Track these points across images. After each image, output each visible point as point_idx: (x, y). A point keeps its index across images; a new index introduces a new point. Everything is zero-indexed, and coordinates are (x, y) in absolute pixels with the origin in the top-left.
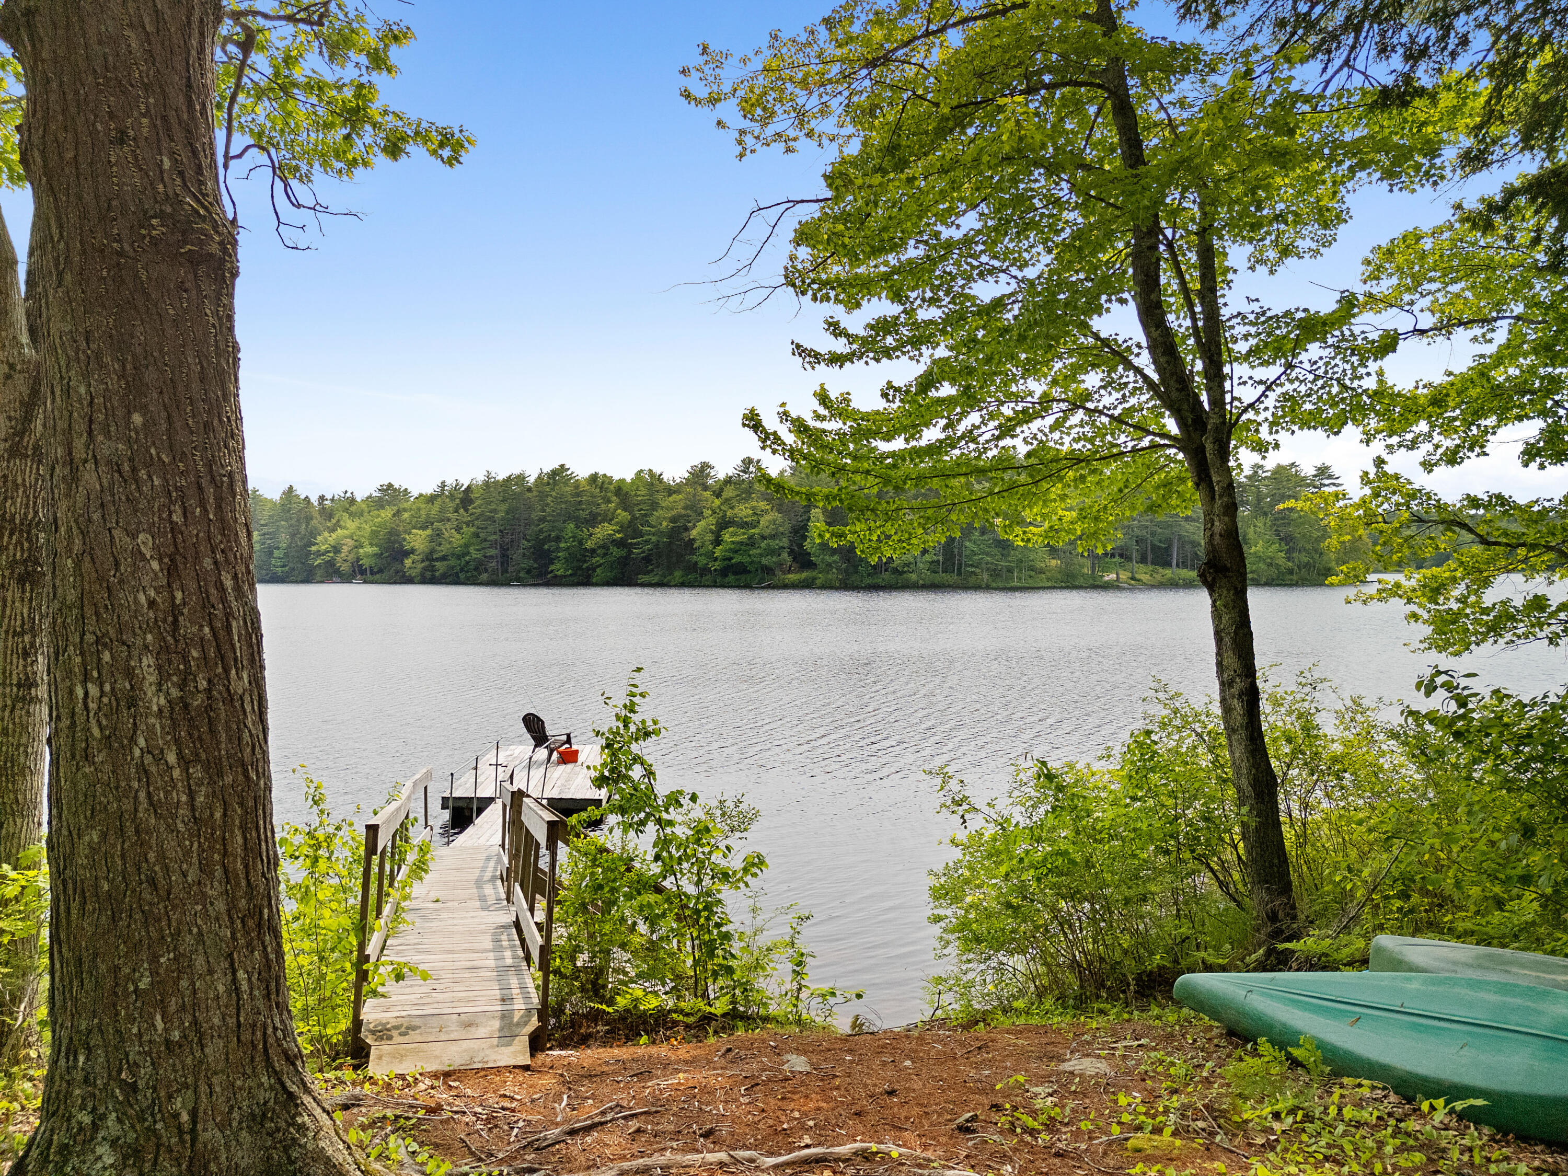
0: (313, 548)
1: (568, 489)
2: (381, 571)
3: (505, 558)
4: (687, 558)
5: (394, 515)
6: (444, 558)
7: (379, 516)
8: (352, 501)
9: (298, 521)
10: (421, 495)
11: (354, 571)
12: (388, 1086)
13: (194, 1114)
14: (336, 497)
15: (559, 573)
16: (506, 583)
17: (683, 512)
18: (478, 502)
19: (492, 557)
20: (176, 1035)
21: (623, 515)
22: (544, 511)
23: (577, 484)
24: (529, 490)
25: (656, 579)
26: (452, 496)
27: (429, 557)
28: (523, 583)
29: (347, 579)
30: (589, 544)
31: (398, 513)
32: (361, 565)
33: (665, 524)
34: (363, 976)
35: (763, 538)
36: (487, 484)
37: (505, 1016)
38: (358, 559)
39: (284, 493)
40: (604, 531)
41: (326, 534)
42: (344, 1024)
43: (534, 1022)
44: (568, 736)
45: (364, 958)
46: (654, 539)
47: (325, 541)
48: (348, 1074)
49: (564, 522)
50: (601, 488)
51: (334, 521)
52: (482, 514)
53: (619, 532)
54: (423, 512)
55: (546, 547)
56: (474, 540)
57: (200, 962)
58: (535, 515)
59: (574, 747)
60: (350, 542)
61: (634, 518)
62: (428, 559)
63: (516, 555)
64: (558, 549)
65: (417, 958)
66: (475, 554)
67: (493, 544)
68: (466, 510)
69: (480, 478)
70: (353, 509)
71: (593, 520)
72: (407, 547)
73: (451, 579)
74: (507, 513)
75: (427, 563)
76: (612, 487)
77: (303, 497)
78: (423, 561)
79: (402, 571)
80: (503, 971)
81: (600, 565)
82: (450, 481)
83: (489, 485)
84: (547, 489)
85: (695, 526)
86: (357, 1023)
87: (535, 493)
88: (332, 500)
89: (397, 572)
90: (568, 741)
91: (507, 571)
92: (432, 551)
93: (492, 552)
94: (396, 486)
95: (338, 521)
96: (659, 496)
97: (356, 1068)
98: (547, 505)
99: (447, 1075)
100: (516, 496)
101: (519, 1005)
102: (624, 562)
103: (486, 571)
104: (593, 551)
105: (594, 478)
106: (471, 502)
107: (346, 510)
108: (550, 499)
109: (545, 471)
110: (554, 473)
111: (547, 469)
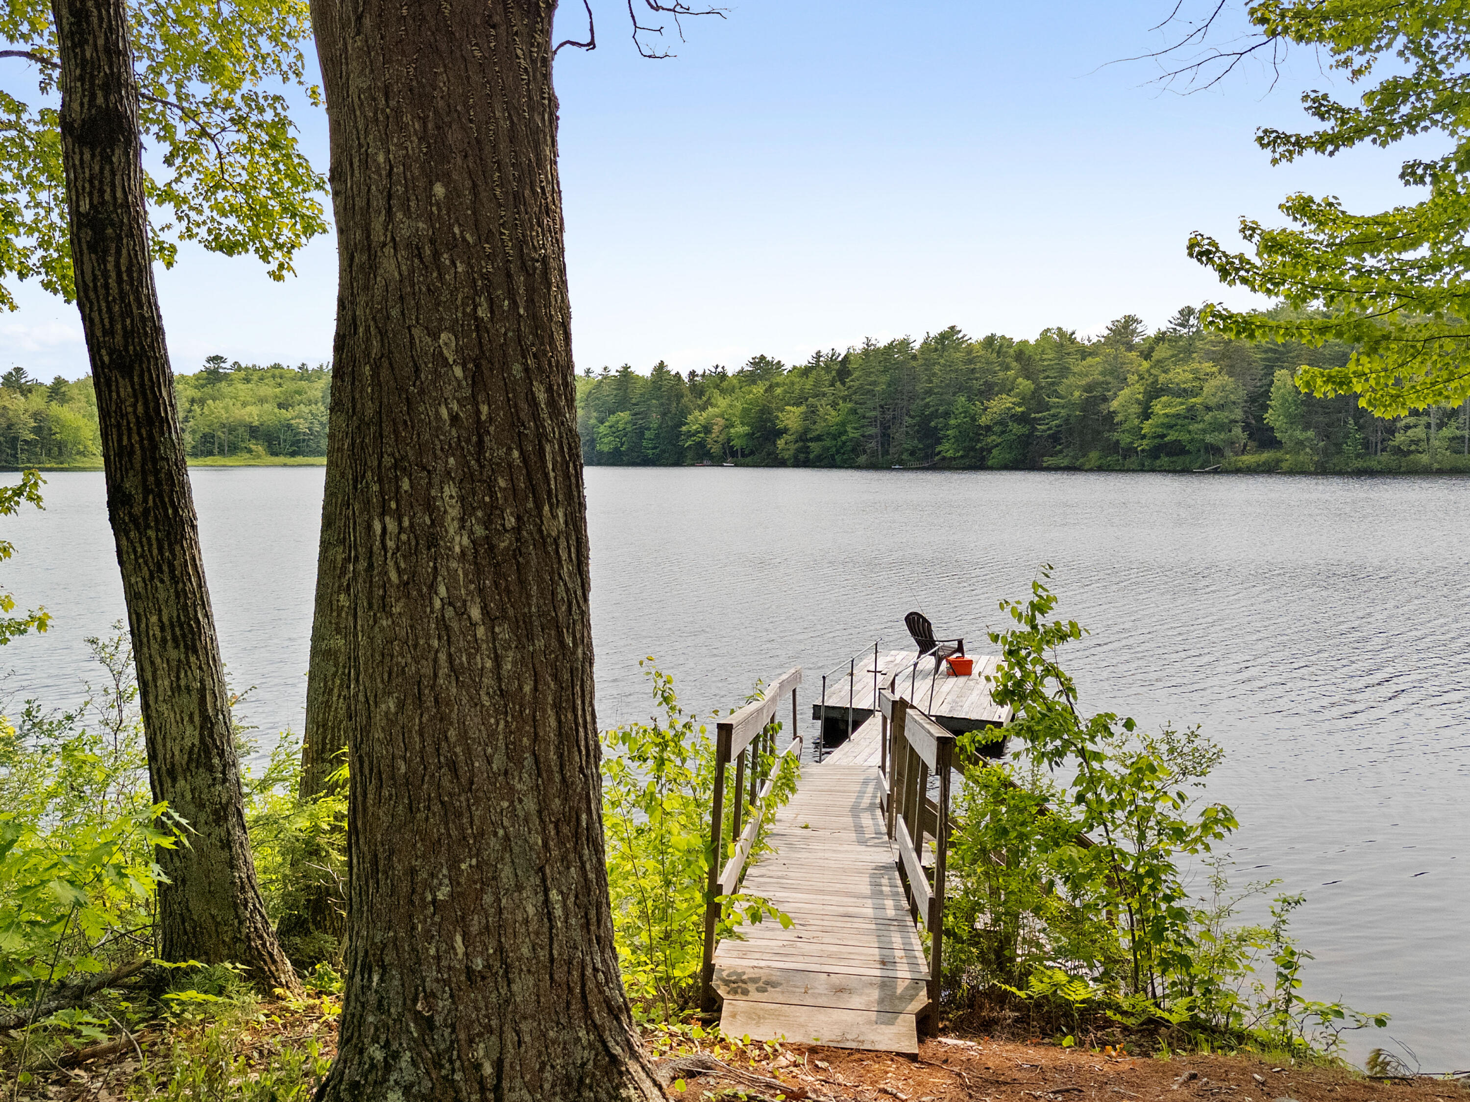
0: (684, 428)
1: (958, 355)
2: (752, 453)
3: (886, 437)
4: (1106, 435)
5: (766, 391)
6: (819, 438)
7: (751, 392)
8: (723, 376)
9: (669, 399)
10: (795, 368)
11: (725, 453)
12: (742, 1054)
13: (499, 1065)
14: (707, 372)
15: (948, 455)
16: (887, 467)
17: (1101, 378)
18: (856, 374)
19: (871, 436)
20: (479, 964)
21: (1024, 385)
22: (931, 382)
23: (970, 349)
24: (914, 357)
25: (1065, 462)
26: (827, 368)
27: (803, 437)
28: (905, 467)
29: (717, 461)
30: (983, 420)
31: (770, 389)
32: (733, 447)
33: (1077, 394)
34: (714, 911)
35: (1208, 409)
36: (866, 352)
37: (886, 984)
38: (729, 440)
39: (655, 369)
40: (1001, 404)
41: (697, 413)
42: (696, 966)
43: (922, 999)
44: (960, 642)
45: (717, 889)
46: (1063, 412)
47: (696, 419)
48: (696, 1031)
49: (954, 394)
50: (998, 353)
51: (704, 399)
52: (861, 387)
53: (1019, 405)
54: (797, 387)
55: (933, 424)
56: (851, 417)
57: (506, 872)
58: (920, 387)
59: (968, 657)
60: (721, 421)
61: (1039, 388)
62: (802, 440)
63: (899, 433)
64: (947, 427)
65: (781, 895)
66: (852, 433)
67: (873, 422)
68: (843, 383)
69: (859, 346)
70: (724, 384)
71: (989, 391)
72: (780, 426)
73: (826, 461)
74: (889, 385)
75: (800, 444)
76: (1011, 351)
77: (673, 373)
78: (797, 442)
79: (774, 452)
80: (883, 925)
81: (997, 446)
82: (826, 351)
83: (869, 353)
84: (935, 356)
85: (1116, 395)
86: (709, 969)
87: (920, 362)
88: (703, 375)
89: (769, 454)
90: (960, 649)
91: (887, 452)
92: (806, 431)
93: (871, 431)
94: (769, 358)
95: (709, 398)
96: (1070, 360)
97: (706, 1023)
98: (934, 374)
99: (813, 1050)
100: (899, 365)
101: (903, 973)
102: (1026, 441)
103: (865, 452)
104: (988, 428)
105: (990, 341)
106: (849, 373)
107: (717, 386)
108: (937, 367)
109: (932, 335)
110: (943, 337)
111: (934, 332)
